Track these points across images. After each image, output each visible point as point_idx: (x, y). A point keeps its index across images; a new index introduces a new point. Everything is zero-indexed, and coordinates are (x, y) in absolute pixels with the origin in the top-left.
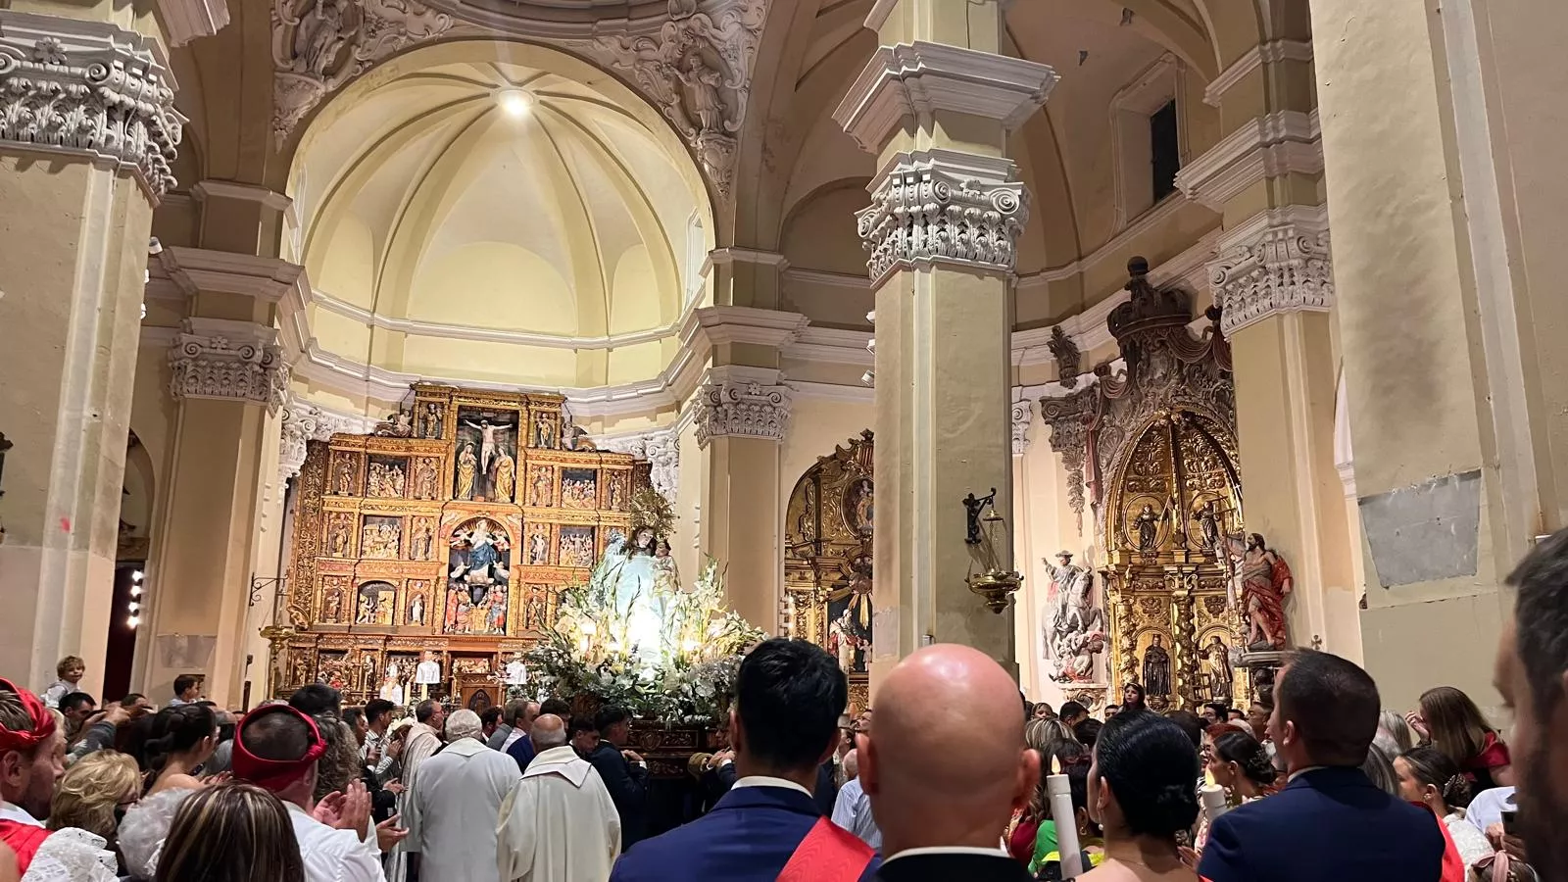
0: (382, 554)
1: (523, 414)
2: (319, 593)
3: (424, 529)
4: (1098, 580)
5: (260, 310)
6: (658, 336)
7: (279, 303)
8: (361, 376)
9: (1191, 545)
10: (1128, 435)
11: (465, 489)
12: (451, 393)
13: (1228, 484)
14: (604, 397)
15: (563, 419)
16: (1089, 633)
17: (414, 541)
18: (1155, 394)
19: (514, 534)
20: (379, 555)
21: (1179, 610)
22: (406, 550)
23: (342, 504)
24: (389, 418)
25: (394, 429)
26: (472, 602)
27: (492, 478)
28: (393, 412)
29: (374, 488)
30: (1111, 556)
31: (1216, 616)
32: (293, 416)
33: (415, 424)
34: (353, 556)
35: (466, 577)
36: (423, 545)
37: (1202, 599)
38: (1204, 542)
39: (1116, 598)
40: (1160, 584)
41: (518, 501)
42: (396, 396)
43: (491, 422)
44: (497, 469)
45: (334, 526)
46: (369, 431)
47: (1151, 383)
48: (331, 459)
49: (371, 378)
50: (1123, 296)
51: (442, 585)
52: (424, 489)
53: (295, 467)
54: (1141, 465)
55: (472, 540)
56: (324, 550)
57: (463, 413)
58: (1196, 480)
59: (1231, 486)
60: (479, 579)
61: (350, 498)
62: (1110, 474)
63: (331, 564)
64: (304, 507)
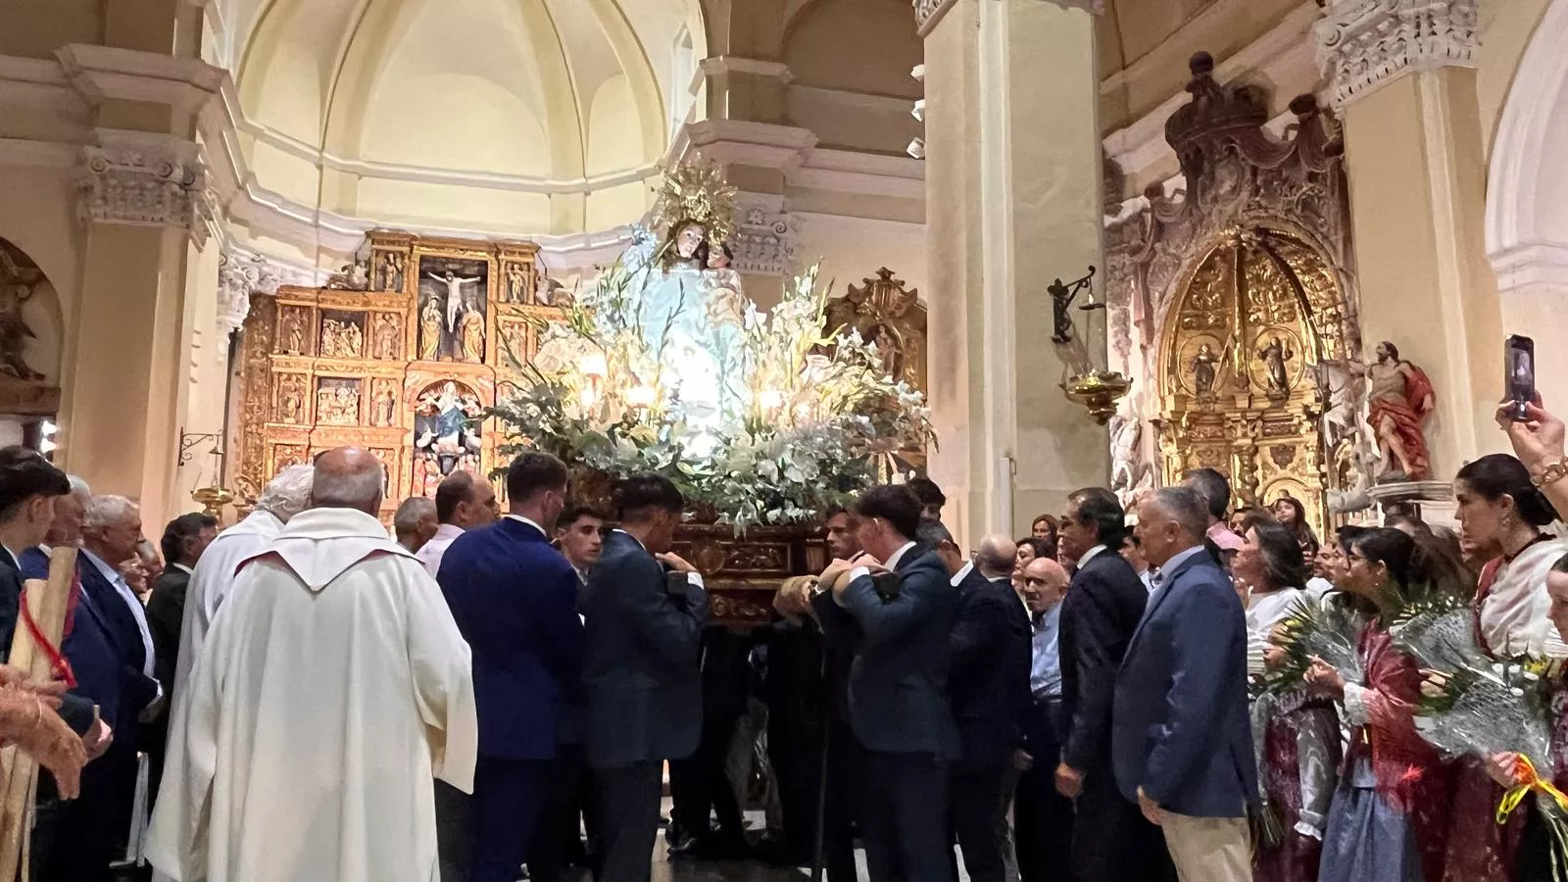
0: (338, 420)
1: (492, 266)
2: (270, 463)
3: (385, 392)
4: (1149, 430)
5: (178, 123)
6: (642, 176)
7: (201, 114)
8: (309, 220)
9: (1255, 389)
10: (1186, 262)
11: (430, 349)
12: (412, 240)
13: (1300, 317)
14: (582, 245)
15: (536, 272)
16: (1138, 490)
17: (375, 404)
18: (1221, 212)
19: (486, 399)
20: (337, 422)
21: (1241, 461)
22: (367, 416)
23: (293, 363)
24: (344, 269)
25: (348, 281)
26: (442, 472)
27: (459, 336)
28: (346, 263)
29: (328, 346)
30: (1163, 400)
31: (1283, 466)
32: (232, 261)
33: (373, 276)
34: (307, 422)
35: (434, 446)
36: (385, 409)
37: (1268, 448)
38: (1271, 385)
39: (1171, 449)
40: (1220, 434)
41: (489, 361)
42: (350, 245)
43: (457, 274)
44: (465, 328)
45: (288, 389)
46: (321, 284)
47: (1215, 200)
48: (279, 314)
49: (321, 222)
50: (1184, 98)
51: (408, 455)
52: (385, 348)
53: (237, 319)
54: (1198, 299)
55: (439, 405)
56: (274, 416)
57: (425, 265)
58: (1261, 315)
59: (1304, 319)
60: (449, 448)
61: (302, 357)
62: (1164, 310)
63: (283, 431)
64: (250, 368)
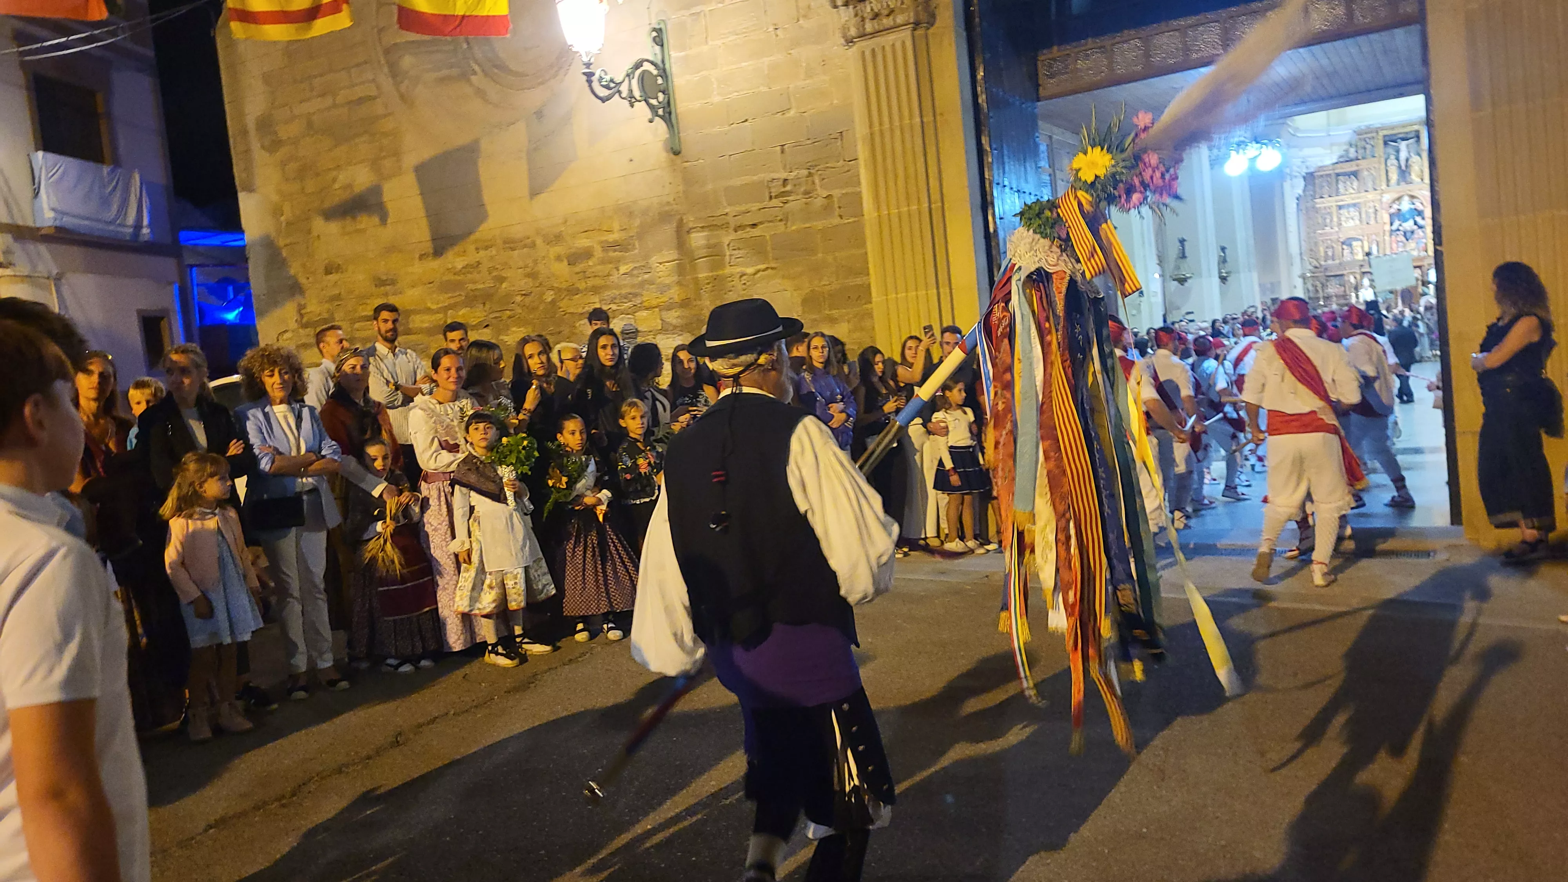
0: (1351, 223)
2: (1322, 249)
3: (1373, 207)
11: (1393, 181)
17: (1368, 214)
20: (1350, 224)
22: (1364, 220)
23: (1327, 203)
24: (1344, 151)
25: (1347, 157)
26: (1406, 240)
27: (1408, 170)
28: (1345, 147)
29: (1342, 190)
33: (1359, 152)
34: (1336, 228)
36: (1373, 215)
42: (1346, 139)
43: (1403, 139)
45: (1324, 214)
46: (1335, 161)
48: (1317, 181)
51: (1388, 234)
52: (1370, 185)
53: (1300, 192)
55: (1401, 208)
56: (1320, 227)
57: (1387, 139)
61: (1330, 198)
63: (1325, 233)
64: (1307, 208)
